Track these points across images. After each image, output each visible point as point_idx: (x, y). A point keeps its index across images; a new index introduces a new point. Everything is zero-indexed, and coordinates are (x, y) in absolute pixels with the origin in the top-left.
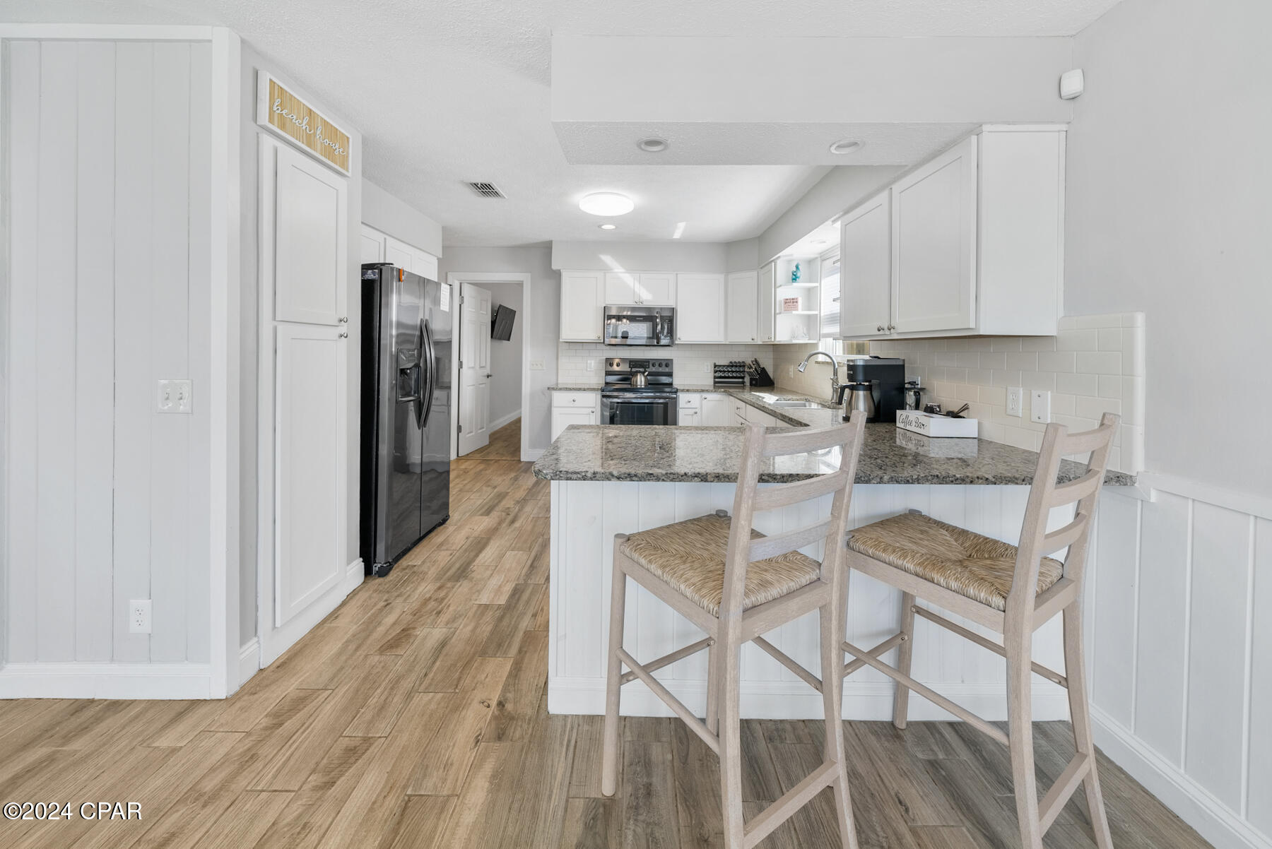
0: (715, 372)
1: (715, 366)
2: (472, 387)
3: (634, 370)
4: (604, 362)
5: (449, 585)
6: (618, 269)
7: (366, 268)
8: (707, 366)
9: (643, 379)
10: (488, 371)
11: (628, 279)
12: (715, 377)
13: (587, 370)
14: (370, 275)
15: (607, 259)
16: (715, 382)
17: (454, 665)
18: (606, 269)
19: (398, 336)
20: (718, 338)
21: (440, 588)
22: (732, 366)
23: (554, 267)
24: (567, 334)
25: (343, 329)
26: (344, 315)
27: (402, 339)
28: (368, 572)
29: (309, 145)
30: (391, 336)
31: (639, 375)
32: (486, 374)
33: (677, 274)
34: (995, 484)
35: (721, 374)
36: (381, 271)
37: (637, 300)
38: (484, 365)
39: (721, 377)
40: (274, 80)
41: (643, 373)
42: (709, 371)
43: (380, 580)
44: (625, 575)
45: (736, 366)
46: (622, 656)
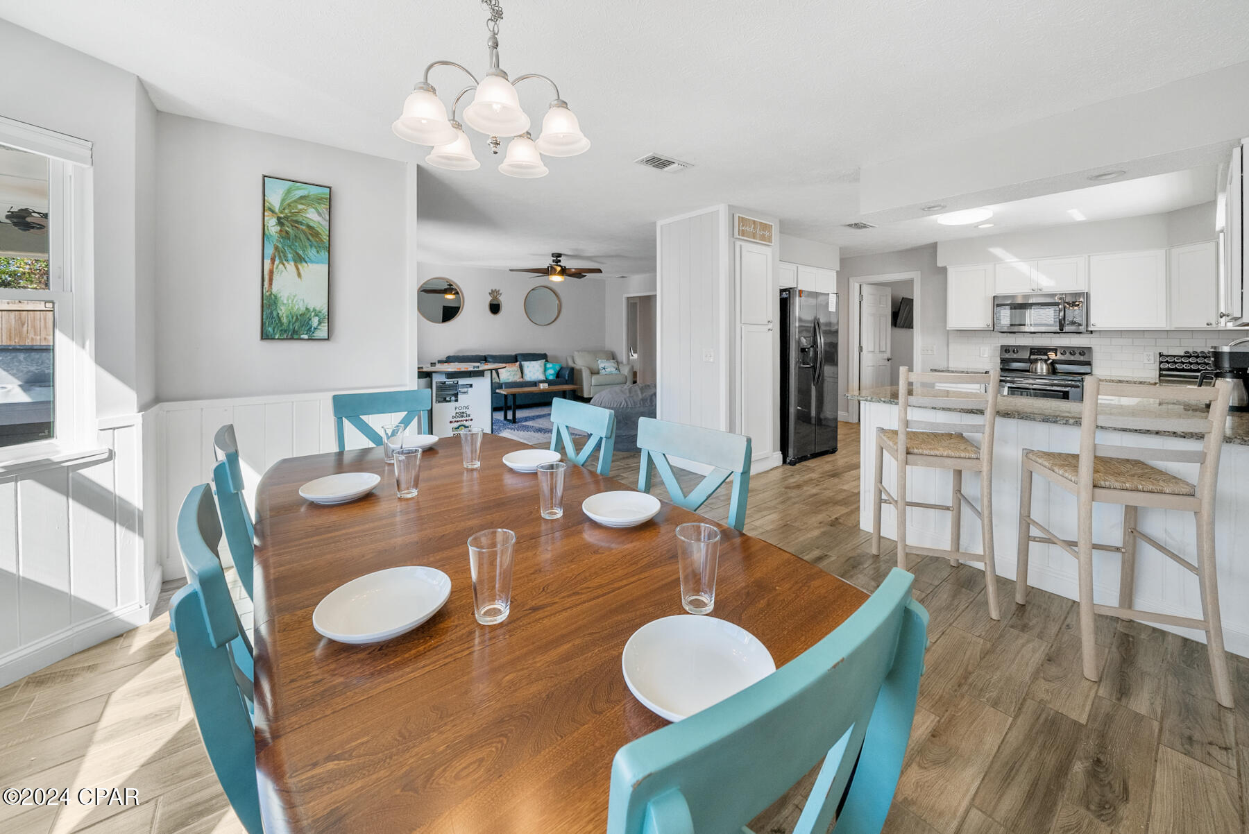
0: (1161, 362)
1: (1161, 355)
2: (872, 368)
3: (1032, 357)
4: (1000, 349)
5: (827, 477)
6: (1009, 259)
7: (782, 291)
8: (1148, 356)
9: (1045, 367)
10: (888, 355)
11: (1023, 267)
12: (1161, 369)
13: (980, 356)
14: (785, 295)
15: (997, 251)
16: (1161, 375)
17: (819, 502)
18: (996, 260)
19: (800, 327)
20: (1158, 322)
21: (821, 477)
22: (1190, 356)
23: (939, 264)
24: (954, 322)
25: (770, 326)
26: (771, 319)
27: (802, 329)
28: (784, 462)
29: (754, 238)
30: (796, 327)
31: (1039, 362)
32: (886, 358)
33: (1089, 256)
34: (1185, 437)
35: (1167, 366)
36: (790, 292)
37: (1035, 287)
38: (884, 350)
39: (1169, 370)
40: (741, 216)
41: (1046, 361)
42: (1152, 362)
43: (790, 466)
44: (882, 449)
45: (1197, 357)
46: (881, 488)
